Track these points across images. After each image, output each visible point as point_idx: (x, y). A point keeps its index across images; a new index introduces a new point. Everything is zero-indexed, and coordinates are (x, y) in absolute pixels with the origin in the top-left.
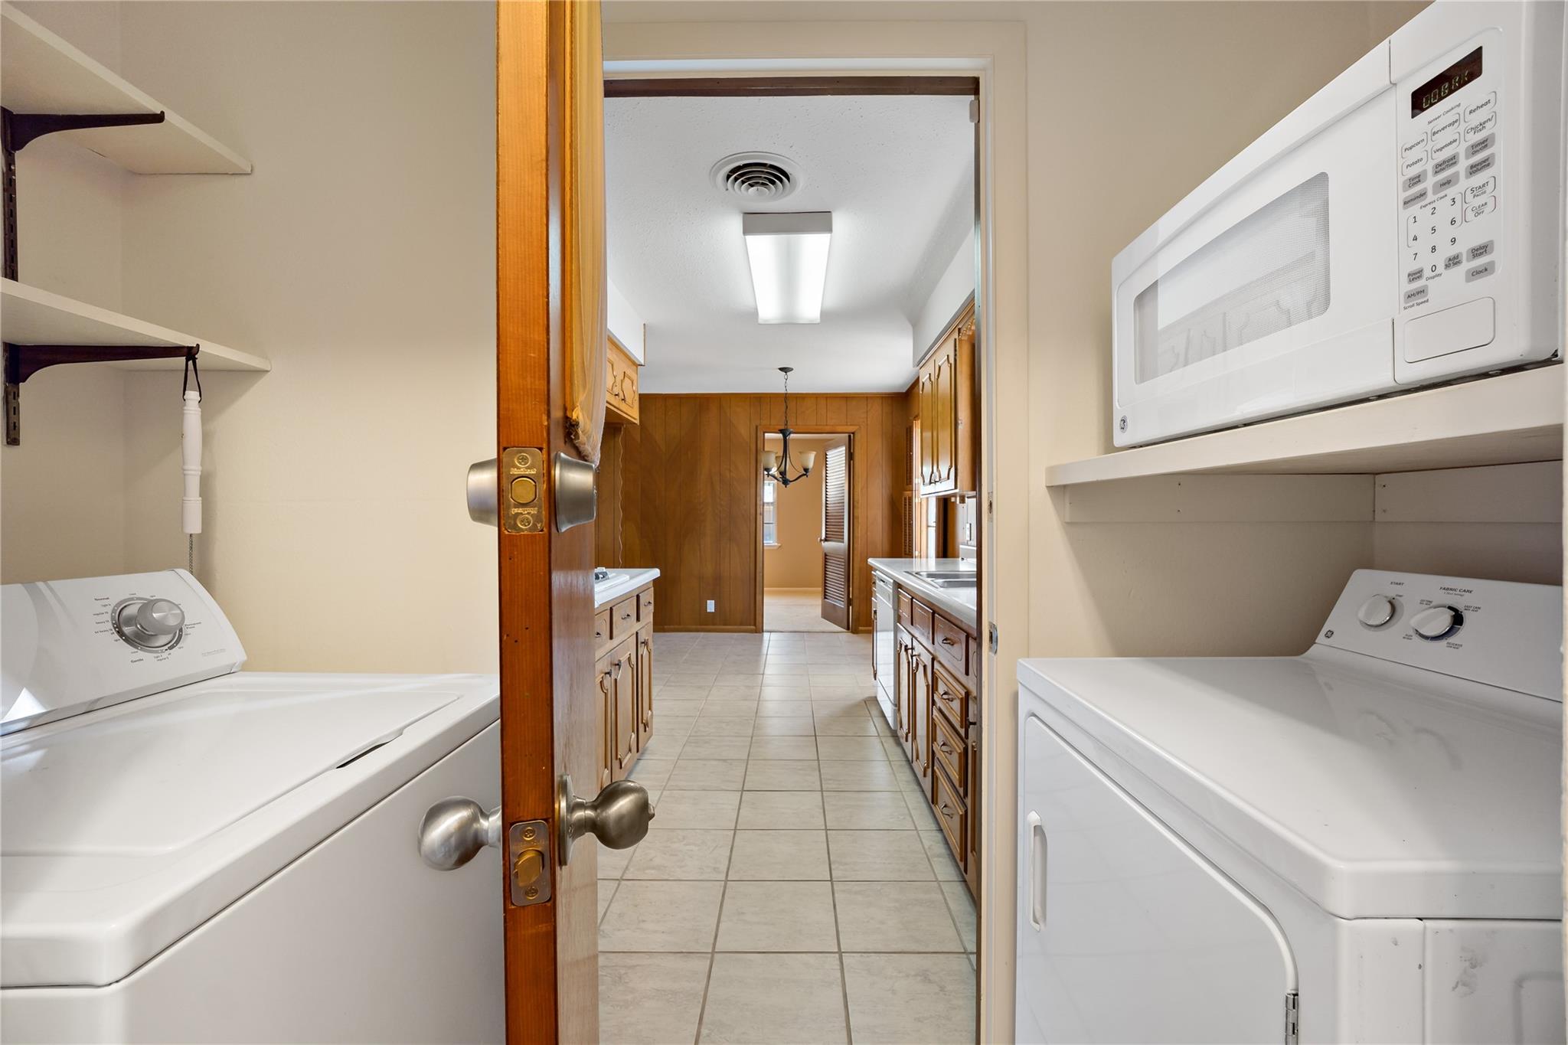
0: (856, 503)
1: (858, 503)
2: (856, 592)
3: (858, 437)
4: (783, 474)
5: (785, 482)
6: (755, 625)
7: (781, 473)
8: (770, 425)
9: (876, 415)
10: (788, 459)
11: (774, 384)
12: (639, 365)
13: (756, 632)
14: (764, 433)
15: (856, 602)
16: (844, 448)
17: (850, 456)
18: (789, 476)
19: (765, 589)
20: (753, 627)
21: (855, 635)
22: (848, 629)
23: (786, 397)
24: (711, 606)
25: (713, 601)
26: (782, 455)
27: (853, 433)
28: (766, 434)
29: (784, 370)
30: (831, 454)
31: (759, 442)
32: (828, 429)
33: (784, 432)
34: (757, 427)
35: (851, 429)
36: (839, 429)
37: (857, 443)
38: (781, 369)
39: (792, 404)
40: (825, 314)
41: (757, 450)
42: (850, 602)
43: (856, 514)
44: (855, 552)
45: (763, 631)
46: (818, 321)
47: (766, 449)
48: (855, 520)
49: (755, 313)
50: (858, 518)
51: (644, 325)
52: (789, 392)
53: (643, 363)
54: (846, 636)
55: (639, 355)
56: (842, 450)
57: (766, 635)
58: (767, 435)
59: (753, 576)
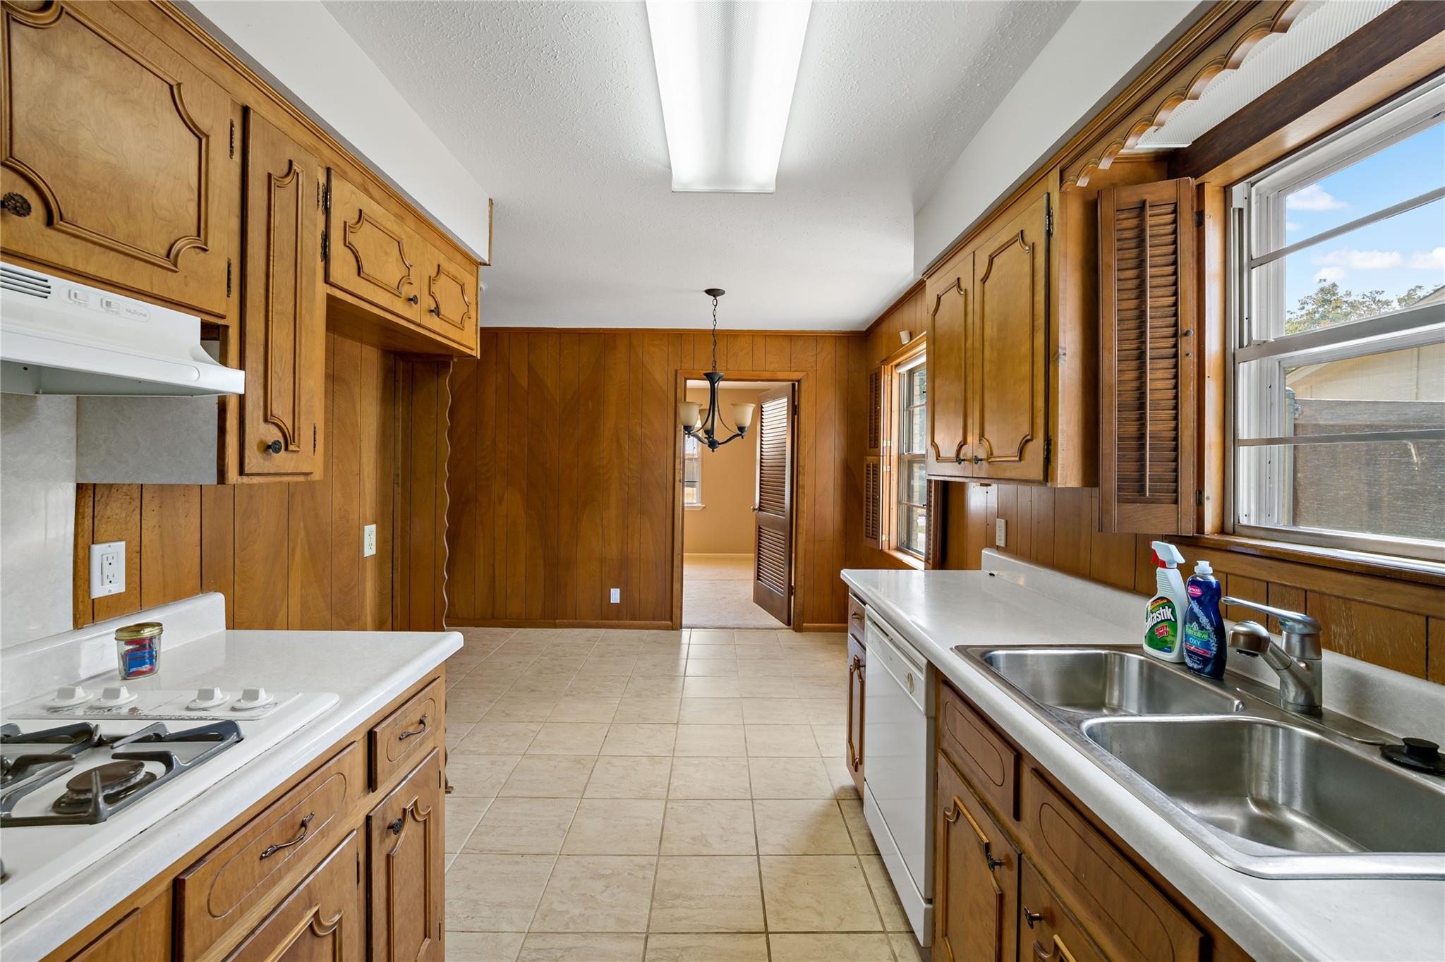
0: (801, 469)
1: (804, 469)
2: (800, 579)
3: (804, 386)
4: (709, 433)
5: (713, 444)
6: (671, 620)
7: (707, 432)
8: (694, 369)
9: (826, 359)
10: (716, 413)
11: (698, 315)
12: (481, 264)
13: (673, 629)
14: (686, 379)
15: (800, 592)
16: (786, 400)
17: (794, 410)
18: (718, 437)
19: (684, 554)
20: (670, 623)
21: (798, 635)
22: (789, 624)
23: (715, 336)
24: (615, 596)
25: (619, 590)
26: (708, 407)
27: (798, 381)
28: (688, 381)
29: (713, 292)
30: (767, 407)
31: (678, 391)
32: (767, 375)
33: (711, 377)
34: (676, 371)
35: (797, 376)
36: (781, 375)
37: (803, 394)
38: (709, 292)
39: (721, 345)
40: (783, 178)
41: (677, 398)
42: (791, 591)
43: (801, 483)
44: (800, 530)
45: (681, 628)
46: (772, 188)
47: (687, 401)
48: (800, 490)
49: (666, 174)
50: (803, 487)
51: (490, 200)
52: (720, 326)
53: (486, 260)
54: (788, 635)
55: (480, 249)
56: (783, 402)
57: (685, 633)
58: (690, 383)
59: (669, 558)
